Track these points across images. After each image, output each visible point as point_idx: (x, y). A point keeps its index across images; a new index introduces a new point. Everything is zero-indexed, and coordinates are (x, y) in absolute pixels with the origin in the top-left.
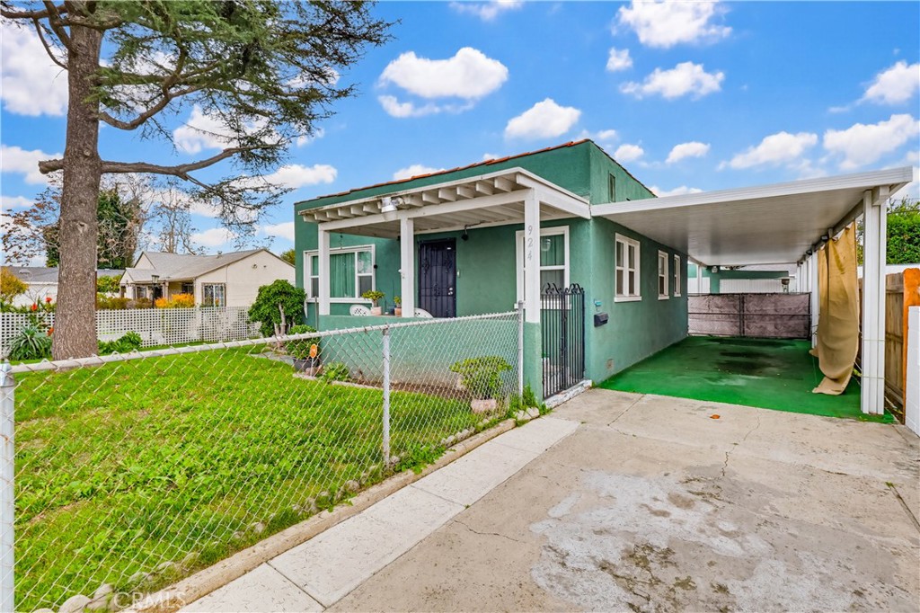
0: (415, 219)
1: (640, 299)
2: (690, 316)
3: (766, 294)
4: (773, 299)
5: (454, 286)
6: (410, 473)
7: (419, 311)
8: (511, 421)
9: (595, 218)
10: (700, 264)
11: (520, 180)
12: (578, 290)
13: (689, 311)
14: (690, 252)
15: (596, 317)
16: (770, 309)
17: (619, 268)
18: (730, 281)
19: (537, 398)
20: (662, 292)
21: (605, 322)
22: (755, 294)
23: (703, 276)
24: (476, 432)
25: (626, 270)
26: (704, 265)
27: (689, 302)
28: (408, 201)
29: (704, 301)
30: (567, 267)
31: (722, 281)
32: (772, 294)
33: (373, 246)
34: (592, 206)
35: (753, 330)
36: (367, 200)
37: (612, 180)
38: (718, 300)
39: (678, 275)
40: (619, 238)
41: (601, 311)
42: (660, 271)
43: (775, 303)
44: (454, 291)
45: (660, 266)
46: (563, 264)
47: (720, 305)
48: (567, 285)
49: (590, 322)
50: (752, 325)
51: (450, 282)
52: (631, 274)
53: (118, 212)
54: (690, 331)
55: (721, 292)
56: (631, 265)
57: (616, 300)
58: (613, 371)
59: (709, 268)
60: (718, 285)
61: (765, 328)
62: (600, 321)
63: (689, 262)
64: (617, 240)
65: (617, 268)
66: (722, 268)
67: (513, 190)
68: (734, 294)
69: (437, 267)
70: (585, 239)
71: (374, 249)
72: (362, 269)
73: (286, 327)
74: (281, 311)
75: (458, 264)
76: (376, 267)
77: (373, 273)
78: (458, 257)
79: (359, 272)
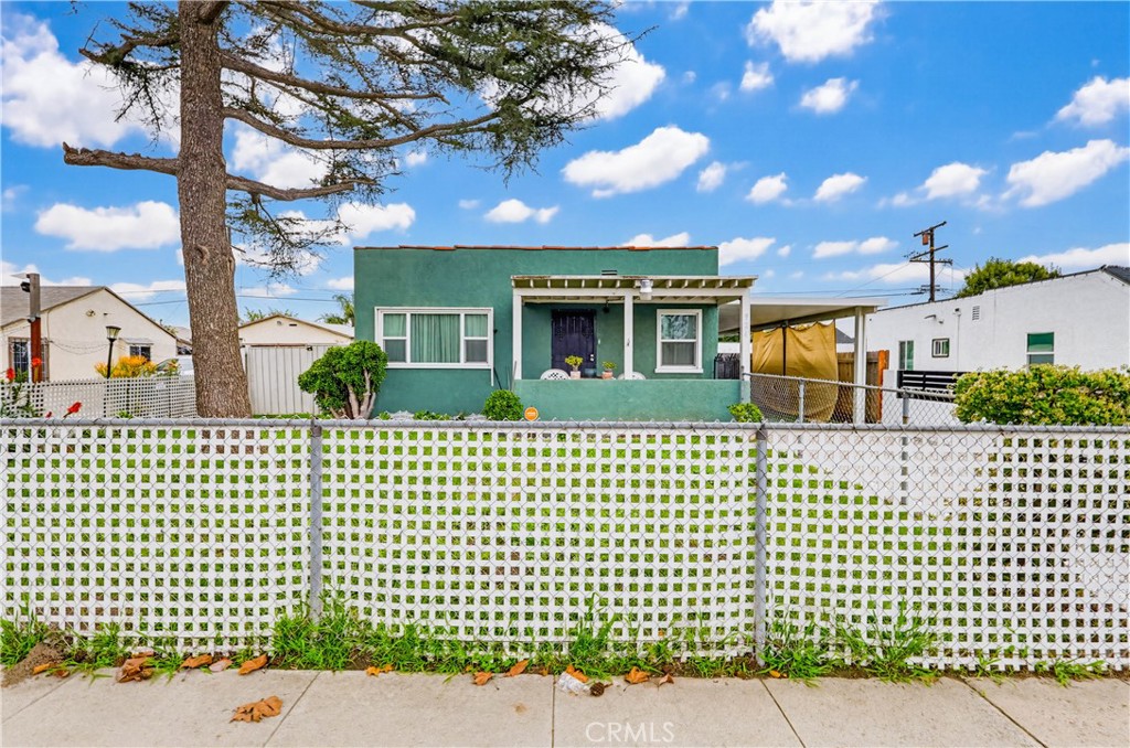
5: (594, 352)
30: (699, 341)
33: (491, 309)
44: (595, 357)
46: (696, 337)
51: (590, 349)
69: (575, 336)
70: (714, 321)
71: (492, 312)
72: (469, 333)
73: (370, 397)
74: (367, 379)
75: (598, 334)
76: (495, 331)
77: (490, 338)
78: (599, 328)
79: (466, 335)
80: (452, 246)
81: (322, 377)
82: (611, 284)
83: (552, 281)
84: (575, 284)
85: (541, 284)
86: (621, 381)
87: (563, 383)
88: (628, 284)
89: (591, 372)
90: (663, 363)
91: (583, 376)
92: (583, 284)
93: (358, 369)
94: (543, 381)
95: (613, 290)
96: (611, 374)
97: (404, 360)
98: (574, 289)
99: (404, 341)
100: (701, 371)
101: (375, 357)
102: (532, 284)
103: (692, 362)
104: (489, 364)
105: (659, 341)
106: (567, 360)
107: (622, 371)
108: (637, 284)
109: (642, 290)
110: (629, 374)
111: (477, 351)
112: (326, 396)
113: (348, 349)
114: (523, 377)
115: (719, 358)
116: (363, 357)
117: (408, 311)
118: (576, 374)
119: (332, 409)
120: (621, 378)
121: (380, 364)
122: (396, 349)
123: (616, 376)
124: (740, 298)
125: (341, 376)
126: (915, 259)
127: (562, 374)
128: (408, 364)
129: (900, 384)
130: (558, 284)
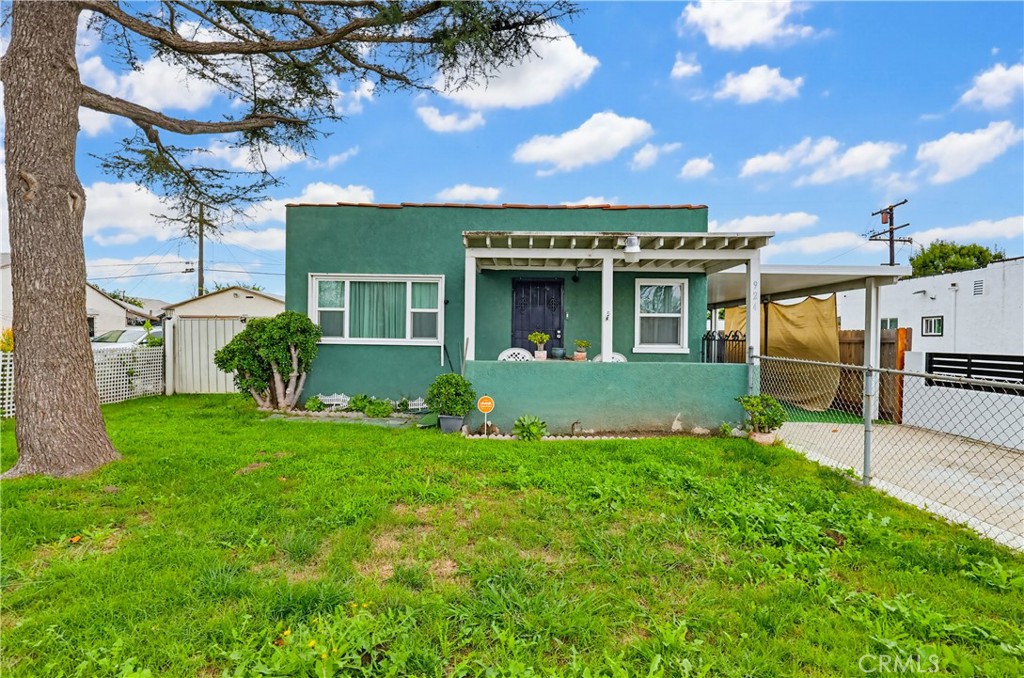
5: (561, 328)
30: (685, 315)
33: (442, 276)
44: (562, 333)
46: (679, 313)
51: (556, 324)
69: (539, 308)
70: (702, 292)
71: (444, 279)
72: (417, 304)
73: (298, 378)
74: (294, 356)
75: (566, 306)
76: (446, 302)
77: (440, 310)
78: (567, 299)
79: (413, 307)
80: (398, 204)
81: (241, 353)
82: (586, 243)
83: (514, 239)
84: (543, 243)
85: (499, 242)
86: (597, 364)
87: (527, 365)
88: (608, 243)
89: (559, 351)
90: (642, 342)
91: (550, 356)
92: (552, 243)
93: (282, 345)
94: (501, 363)
95: (588, 251)
96: (585, 354)
97: (341, 335)
98: (541, 250)
99: (342, 312)
100: (687, 351)
101: (303, 331)
102: (488, 242)
103: (676, 341)
104: (439, 341)
105: (638, 315)
106: (531, 337)
107: (599, 352)
108: (620, 242)
109: (628, 250)
110: (608, 355)
111: (424, 325)
112: (247, 375)
113: (273, 321)
114: (477, 357)
115: (709, 337)
116: (289, 330)
117: (348, 278)
118: (542, 355)
119: (253, 392)
120: (597, 359)
121: (311, 339)
122: (331, 322)
123: (590, 356)
124: (747, 262)
125: (262, 352)
126: (874, 238)
127: (524, 354)
128: (346, 340)
129: (930, 369)
130: (522, 243)
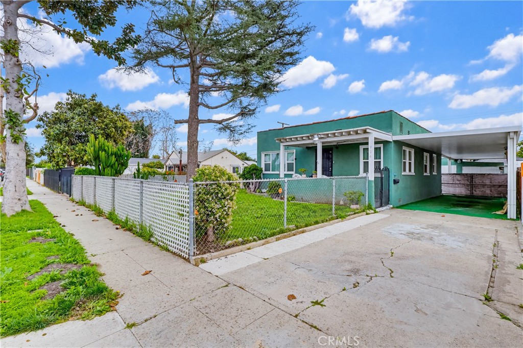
0: (323, 142)
1: (414, 174)
2: (442, 184)
3: (485, 174)
4: (489, 177)
5: (332, 167)
6: (340, 219)
7: (324, 176)
8: (365, 213)
9: (394, 141)
10: (450, 158)
11: (368, 131)
12: (387, 169)
13: (442, 182)
14: (443, 153)
15: (394, 180)
16: (487, 182)
17: (404, 161)
18: (470, 167)
19: (373, 207)
20: (426, 172)
21: (398, 182)
22: (479, 174)
23: (451, 164)
24: (355, 214)
25: (407, 161)
26: (453, 159)
27: (442, 178)
28: (322, 136)
29: (450, 177)
30: (382, 160)
31: (464, 168)
32: (489, 174)
33: (295, 150)
34: (393, 137)
35: (478, 192)
36: (306, 135)
37: (401, 124)
38: (458, 177)
39: (435, 164)
40: (404, 148)
41: (396, 178)
42: (425, 162)
43: (491, 179)
44: (332, 169)
45: (425, 159)
46: (380, 159)
47: (459, 179)
48: (382, 167)
49: (392, 182)
50: (477, 190)
51: (330, 165)
52: (410, 163)
53: (143, 130)
54: (443, 193)
55: (463, 173)
56: (410, 159)
57: (403, 174)
58: (401, 203)
59: (456, 160)
60: (461, 170)
61: (485, 192)
62: (396, 182)
63: (442, 157)
64: (403, 149)
65: (403, 161)
66: (463, 161)
67: (364, 133)
68: (467, 174)
70: (390, 150)
75: (333, 158)
76: (295, 159)
77: (294, 162)
79: (287, 161)
90: (364, 172)
99: (270, 163)
104: (294, 172)
105: (362, 161)
110: (320, 176)
117: (271, 153)
118: (304, 176)
122: (267, 167)
128: (270, 172)
